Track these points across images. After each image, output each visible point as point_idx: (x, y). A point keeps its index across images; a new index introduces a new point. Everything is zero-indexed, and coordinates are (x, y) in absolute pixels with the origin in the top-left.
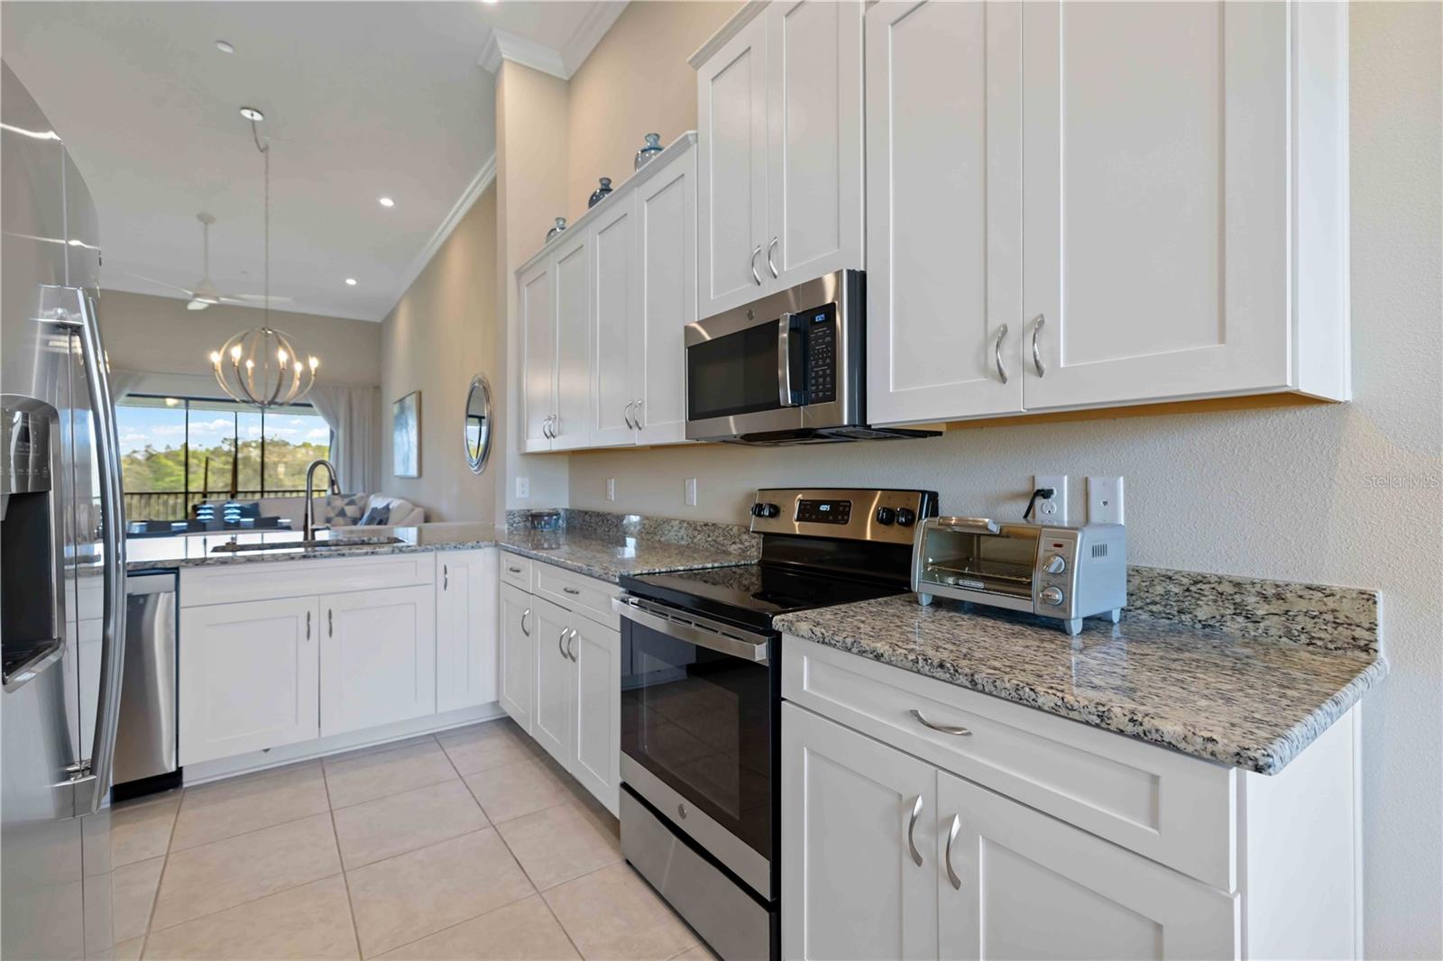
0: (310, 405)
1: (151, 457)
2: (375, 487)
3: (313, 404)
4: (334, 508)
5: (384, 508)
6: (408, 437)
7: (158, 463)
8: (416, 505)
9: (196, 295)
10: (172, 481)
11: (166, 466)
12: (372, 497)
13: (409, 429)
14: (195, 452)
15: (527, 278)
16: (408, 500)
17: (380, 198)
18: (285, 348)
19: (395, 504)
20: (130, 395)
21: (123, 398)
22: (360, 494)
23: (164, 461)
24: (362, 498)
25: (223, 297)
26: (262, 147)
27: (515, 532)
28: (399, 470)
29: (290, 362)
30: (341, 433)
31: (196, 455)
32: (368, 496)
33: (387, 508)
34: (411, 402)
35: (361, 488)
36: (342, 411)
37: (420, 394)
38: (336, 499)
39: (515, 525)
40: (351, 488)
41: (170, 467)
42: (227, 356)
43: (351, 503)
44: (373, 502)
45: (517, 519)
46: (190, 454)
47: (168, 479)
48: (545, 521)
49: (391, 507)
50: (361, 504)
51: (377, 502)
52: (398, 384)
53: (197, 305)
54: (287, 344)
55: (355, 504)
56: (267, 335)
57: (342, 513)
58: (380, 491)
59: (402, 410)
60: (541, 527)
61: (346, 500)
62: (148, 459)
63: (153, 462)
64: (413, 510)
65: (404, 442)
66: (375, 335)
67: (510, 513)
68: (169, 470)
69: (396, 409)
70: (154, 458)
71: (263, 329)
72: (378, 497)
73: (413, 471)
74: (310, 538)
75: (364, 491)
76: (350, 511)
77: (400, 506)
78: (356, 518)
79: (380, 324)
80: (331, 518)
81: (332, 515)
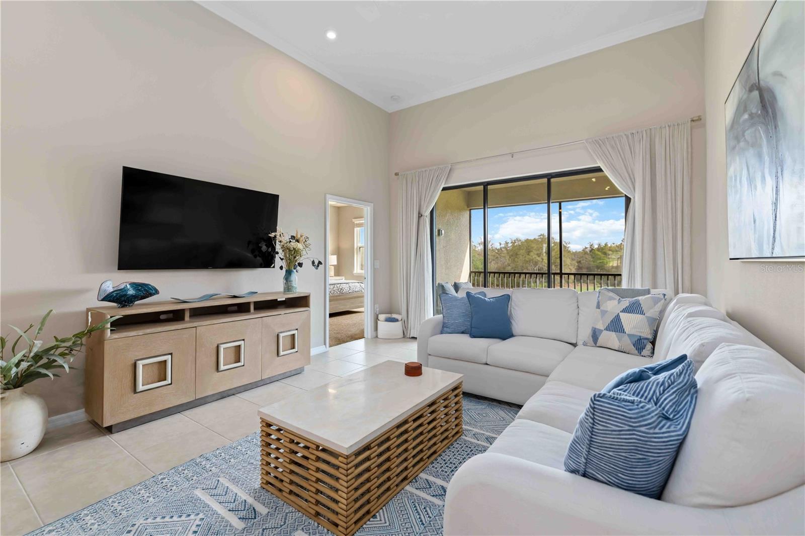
1: (592, 250)
4: (604, 313)
10: (600, 262)
11: (598, 255)
23: (597, 252)
38: (611, 299)
41: (599, 255)
43: (634, 308)
47: (598, 261)
50: (652, 312)
55: (642, 313)
57: (616, 325)
61: (626, 303)
62: (590, 251)
68: (599, 257)
78: (640, 339)
79: (703, 19)
80: (601, 331)
81: (600, 326)
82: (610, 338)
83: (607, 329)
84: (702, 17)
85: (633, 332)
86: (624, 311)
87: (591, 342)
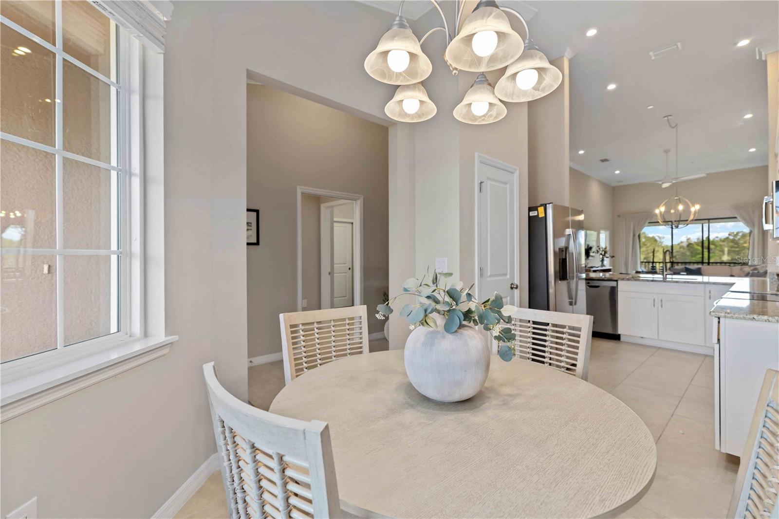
0: (736, 218)
7: (693, 248)
9: (663, 183)
14: (713, 241)
20: (649, 223)
21: (647, 224)
26: (673, 126)
31: (714, 243)
46: (711, 243)
53: (665, 185)
63: (691, 247)
70: (691, 245)
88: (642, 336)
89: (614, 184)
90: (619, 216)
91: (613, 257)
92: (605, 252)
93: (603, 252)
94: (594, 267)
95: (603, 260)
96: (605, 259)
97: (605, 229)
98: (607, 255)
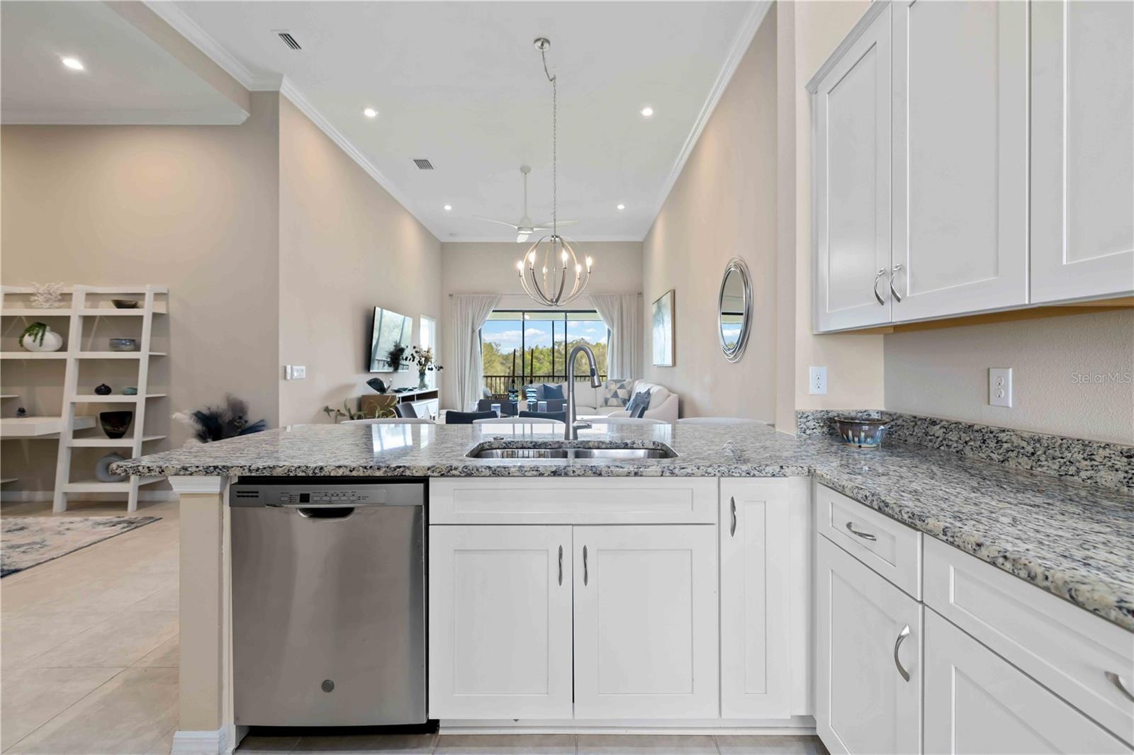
0: (595, 312)
2: (638, 374)
3: (597, 311)
4: (610, 390)
5: (646, 393)
6: (664, 330)
8: (671, 391)
12: (637, 382)
13: (665, 324)
15: (825, 87)
16: (665, 387)
17: (642, 109)
18: (567, 250)
19: (655, 389)
20: (493, 311)
21: (490, 313)
22: (628, 380)
24: (629, 383)
25: (536, 227)
26: (551, 77)
27: (809, 442)
28: (657, 360)
29: (571, 262)
30: (615, 331)
32: (634, 382)
33: (648, 393)
34: (667, 300)
35: (629, 375)
36: (616, 315)
37: (674, 292)
39: (808, 432)
40: (622, 375)
42: (528, 263)
43: (622, 387)
44: (637, 388)
45: (811, 424)
48: (865, 431)
49: (651, 392)
50: (628, 388)
51: (640, 388)
52: (656, 288)
54: (569, 247)
55: (625, 388)
56: (555, 242)
57: (615, 395)
58: (642, 378)
59: (659, 308)
60: (859, 441)
61: (619, 385)
64: (669, 396)
65: (660, 338)
66: (638, 251)
67: (803, 416)
69: (654, 308)
71: (553, 237)
72: (642, 382)
73: (669, 361)
74: (571, 437)
75: (631, 378)
76: (622, 393)
77: (659, 391)
78: (625, 400)
79: (642, 243)
80: (608, 399)
81: (609, 396)
82: (613, 401)
83: (612, 397)
84: (642, 240)
85: (623, 397)
86: (619, 388)
87: (604, 404)
88: (516, 718)
89: (445, 239)
90: (451, 295)
91: (441, 368)
92: (427, 359)
93: (423, 359)
94: (405, 389)
95: (422, 374)
96: (427, 372)
97: (430, 316)
98: (430, 365)
